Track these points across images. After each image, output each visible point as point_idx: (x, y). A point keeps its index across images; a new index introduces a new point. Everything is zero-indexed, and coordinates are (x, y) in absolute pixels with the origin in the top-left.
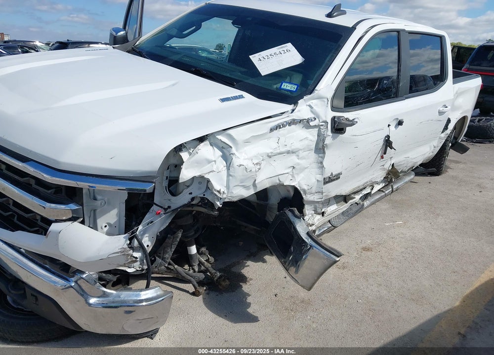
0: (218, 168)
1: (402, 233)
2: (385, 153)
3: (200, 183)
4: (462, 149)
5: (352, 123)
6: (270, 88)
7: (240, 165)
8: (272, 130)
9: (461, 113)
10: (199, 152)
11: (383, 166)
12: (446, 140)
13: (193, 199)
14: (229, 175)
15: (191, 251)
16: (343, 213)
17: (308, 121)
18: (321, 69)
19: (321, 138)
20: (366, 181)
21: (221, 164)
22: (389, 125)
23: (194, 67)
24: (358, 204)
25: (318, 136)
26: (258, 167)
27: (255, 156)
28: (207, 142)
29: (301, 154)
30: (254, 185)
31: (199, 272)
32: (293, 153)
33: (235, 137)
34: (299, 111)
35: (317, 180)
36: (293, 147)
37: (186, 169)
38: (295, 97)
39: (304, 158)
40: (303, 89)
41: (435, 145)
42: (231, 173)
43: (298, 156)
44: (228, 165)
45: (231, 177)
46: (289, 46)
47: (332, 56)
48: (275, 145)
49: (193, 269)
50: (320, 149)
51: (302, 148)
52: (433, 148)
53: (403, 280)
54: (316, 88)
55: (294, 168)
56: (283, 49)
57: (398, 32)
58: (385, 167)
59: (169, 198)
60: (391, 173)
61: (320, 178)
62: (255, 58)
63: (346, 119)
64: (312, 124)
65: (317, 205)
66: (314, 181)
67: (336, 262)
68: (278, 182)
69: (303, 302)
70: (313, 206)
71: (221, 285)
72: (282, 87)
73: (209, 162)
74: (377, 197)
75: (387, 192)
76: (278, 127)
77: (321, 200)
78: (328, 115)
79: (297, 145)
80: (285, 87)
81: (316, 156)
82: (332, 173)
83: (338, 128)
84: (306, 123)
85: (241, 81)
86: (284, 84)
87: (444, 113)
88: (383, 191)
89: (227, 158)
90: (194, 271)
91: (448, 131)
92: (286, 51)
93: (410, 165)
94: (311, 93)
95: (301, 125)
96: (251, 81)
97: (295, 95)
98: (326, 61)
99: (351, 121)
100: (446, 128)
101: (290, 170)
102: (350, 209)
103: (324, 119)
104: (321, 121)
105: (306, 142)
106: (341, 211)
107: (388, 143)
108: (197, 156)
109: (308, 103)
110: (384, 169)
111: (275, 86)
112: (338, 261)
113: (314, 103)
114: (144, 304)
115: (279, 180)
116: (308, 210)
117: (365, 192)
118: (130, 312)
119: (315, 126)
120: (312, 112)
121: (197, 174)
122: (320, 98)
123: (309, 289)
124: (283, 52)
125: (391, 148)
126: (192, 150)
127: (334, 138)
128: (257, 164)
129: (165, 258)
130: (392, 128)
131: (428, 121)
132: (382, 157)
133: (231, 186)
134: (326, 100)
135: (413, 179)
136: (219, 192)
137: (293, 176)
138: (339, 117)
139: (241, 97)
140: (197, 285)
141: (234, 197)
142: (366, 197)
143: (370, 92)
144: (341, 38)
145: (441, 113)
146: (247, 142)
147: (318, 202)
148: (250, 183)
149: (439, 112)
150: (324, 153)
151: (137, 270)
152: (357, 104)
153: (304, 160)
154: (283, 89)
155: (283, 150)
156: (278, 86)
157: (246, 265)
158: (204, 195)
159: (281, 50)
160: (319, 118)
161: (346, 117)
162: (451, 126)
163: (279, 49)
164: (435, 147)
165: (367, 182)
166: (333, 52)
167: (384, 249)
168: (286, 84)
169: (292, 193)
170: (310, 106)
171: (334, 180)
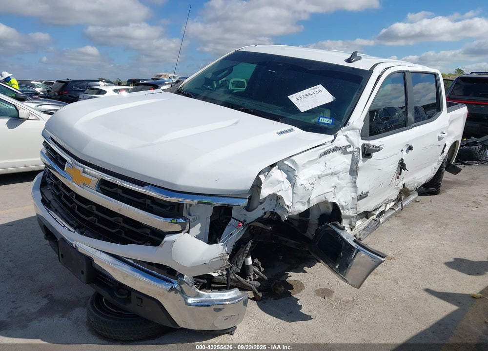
0: (285, 187)
1: (417, 244)
2: (400, 174)
3: (271, 200)
4: (455, 171)
5: (378, 149)
6: (308, 122)
7: (302, 185)
8: (321, 156)
9: (454, 138)
10: (272, 174)
11: (397, 185)
12: (443, 163)
13: (265, 213)
14: (293, 193)
15: (248, 262)
16: (365, 229)
17: (346, 148)
18: (350, 106)
19: (354, 162)
20: (384, 199)
21: (287, 184)
22: (402, 150)
23: (242, 107)
24: (375, 220)
25: (352, 160)
26: (313, 186)
27: (310, 177)
28: (277, 167)
29: (341, 175)
30: (309, 202)
31: (255, 280)
32: (335, 174)
33: (297, 162)
34: (338, 140)
35: (353, 198)
36: (335, 170)
37: (264, 188)
38: (332, 128)
39: (343, 179)
40: (338, 122)
41: (436, 167)
42: (295, 192)
43: (338, 177)
44: (293, 184)
45: (294, 195)
46: (320, 87)
47: (357, 95)
48: (323, 168)
49: (250, 278)
50: (354, 171)
51: (341, 170)
52: (434, 170)
53: (429, 283)
54: (349, 121)
55: (335, 187)
56: (315, 90)
57: (404, 72)
58: (399, 186)
59: (245, 213)
60: (402, 193)
61: (354, 195)
62: (293, 98)
63: (373, 146)
64: (348, 150)
65: (352, 219)
66: (350, 198)
67: (382, 262)
68: (324, 199)
69: (348, 302)
70: (348, 221)
71: (277, 290)
72: (320, 121)
73: (279, 182)
74: (389, 214)
75: (397, 210)
76: (325, 153)
77: (355, 215)
78: (359, 142)
79: (338, 168)
80: (322, 121)
81: (351, 177)
82: (362, 192)
83: (367, 153)
84: (344, 150)
85: (284, 117)
86: (321, 118)
87: (442, 138)
88: (393, 209)
89: (292, 179)
90: (251, 280)
91: (445, 154)
92: (318, 92)
93: (416, 185)
94: (345, 125)
95: (340, 151)
96: (292, 117)
97: (331, 127)
98: (353, 99)
99: (378, 147)
100: (443, 152)
101: (332, 189)
102: (369, 225)
103: (357, 146)
104: (355, 148)
105: (345, 165)
106: (364, 227)
107: (402, 166)
108: (271, 177)
109: (345, 134)
110: (397, 188)
111: (313, 121)
112: (384, 261)
113: (349, 133)
114: (227, 303)
115: (325, 198)
116: (345, 223)
117: (381, 210)
118: (220, 309)
119: (350, 152)
120: (348, 140)
121: (271, 193)
122: (353, 129)
123: (359, 287)
124: (316, 92)
125: (405, 169)
126: (267, 173)
127: (363, 161)
128: (312, 184)
129: (238, 265)
130: (404, 152)
131: (430, 146)
132: (398, 178)
133: (294, 202)
134: (358, 131)
135: (416, 198)
136: (288, 206)
137: (334, 194)
138: (367, 145)
139: (291, 130)
140: (257, 291)
141: (295, 211)
142: (381, 213)
143: (387, 123)
144: (362, 79)
145: (440, 139)
146: (304, 166)
147: (353, 217)
148: (306, 200)
149: (438, 138)
150: (357, 175)
151: (219, 275)
152: (378, 133)
153: (342, 181)
154: (321, 123)
155: (329, 172)
156: (316, 120)
157: (289, 275)
158: (274, 210)
159: (314, 91)
160: (353, 146)
161: (372, 144)
162: (447, 150)
163: (312, 90)
164: (435, 169)
165: (386, 200)
166: (357, 91)
167: (405, 258)
168: (323, 119)
169: (331, 209)
170: (346, 136)
171: (364, 198)
